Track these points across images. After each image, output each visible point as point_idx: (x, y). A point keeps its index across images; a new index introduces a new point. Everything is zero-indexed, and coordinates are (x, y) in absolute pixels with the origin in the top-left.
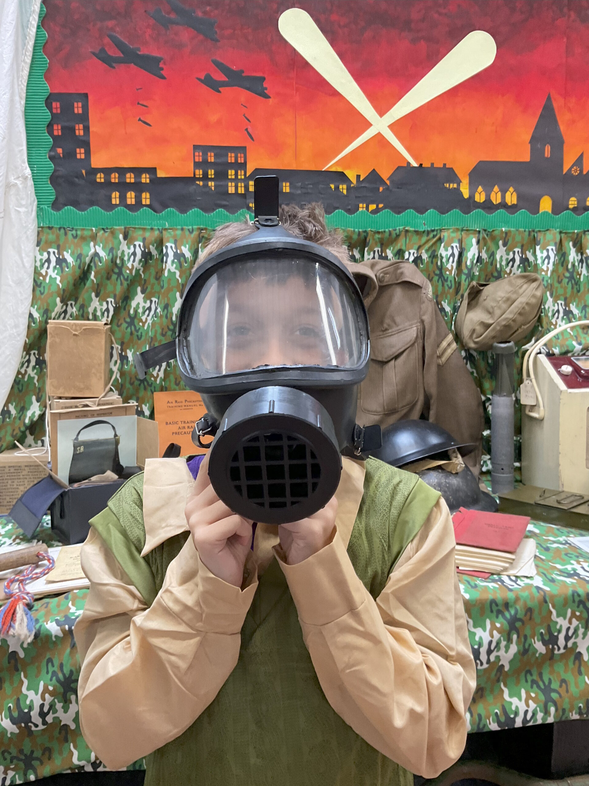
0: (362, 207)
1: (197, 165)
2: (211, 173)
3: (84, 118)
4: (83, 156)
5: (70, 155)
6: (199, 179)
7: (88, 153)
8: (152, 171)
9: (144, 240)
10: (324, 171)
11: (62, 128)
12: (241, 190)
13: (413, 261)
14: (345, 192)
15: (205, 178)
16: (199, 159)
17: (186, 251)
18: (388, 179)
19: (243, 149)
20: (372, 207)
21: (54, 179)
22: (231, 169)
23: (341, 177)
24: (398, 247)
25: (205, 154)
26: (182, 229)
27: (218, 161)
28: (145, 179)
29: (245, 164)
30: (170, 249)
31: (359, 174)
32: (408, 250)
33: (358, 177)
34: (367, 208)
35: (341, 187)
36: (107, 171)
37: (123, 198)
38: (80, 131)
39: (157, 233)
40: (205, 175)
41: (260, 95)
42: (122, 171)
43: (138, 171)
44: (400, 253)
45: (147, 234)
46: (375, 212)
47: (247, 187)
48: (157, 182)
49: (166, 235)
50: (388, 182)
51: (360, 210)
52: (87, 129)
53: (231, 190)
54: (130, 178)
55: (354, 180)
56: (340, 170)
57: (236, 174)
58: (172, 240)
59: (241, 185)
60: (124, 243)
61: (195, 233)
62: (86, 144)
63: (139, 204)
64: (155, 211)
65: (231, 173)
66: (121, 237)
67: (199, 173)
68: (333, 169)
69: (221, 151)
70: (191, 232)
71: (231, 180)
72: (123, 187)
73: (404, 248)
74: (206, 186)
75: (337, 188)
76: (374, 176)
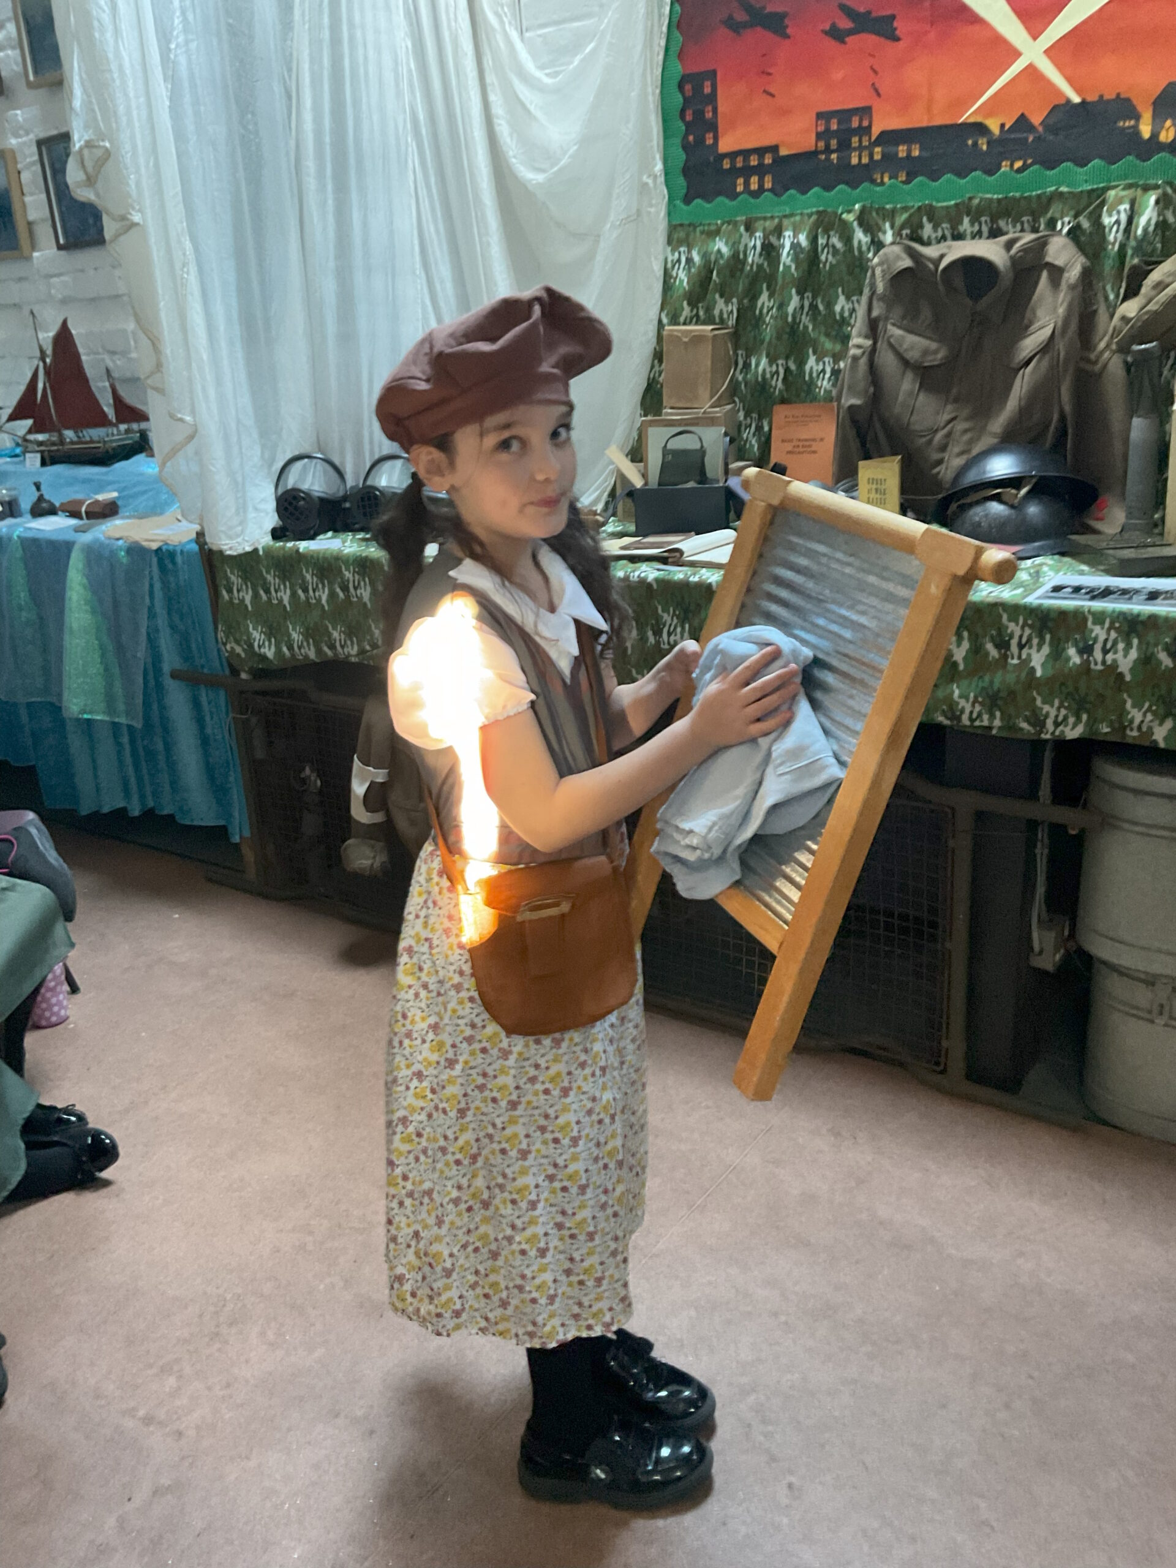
0: (1005, 167)
1: (819, 136)
2: (834, 143)
3: (712, 99)
4: (711, 141)
5: (700, 141)
6: (822, 152)
7: (716, 139)
8: (774, 149)
9: (764, 230)
10: (961, 124)
11: (694, 113)
12: (865, 160)
13: (1069, 232)
14: (985, 147)
15: (828, 150)
16: (821, 129)
17: (803, 239)
18: (1041, 124)
19: (866, 111)
20: (1018, 164)
21: (686, 171)
22: (855, 135)
23: (980, 129)
24: (1049, 215)
25: (828, 122)
26: (802, 214)
27: (842, 127)
28: (768, 160)
29: (870, 127)
30: (787, 238)
32: (1062, 218)
33: (1003, 126)
34: (1012, 166)
35: (980, 142)
36: (733, 155)
37: (747, 184)
38: (709, 115)
39: (776, 221)
40: (827, 146)
41: (887, 38)
42: (746, 153)
43: (761, 151)
45: (768, 223)
46: (1020, 171)
47: (871, 156)
48: (779, 161)
49: (786, 222)
50: (1040, 129)
51: (1003, 169)
52: (715, 111)
53: (854, 161)
54: (754, 161)
55: (996, 130)
56: (979, 119)
57: (860, 141)
58: (791, 228)
59: (865, 154)
60: (746, 235)
61: (814, 217)
62: (713, 127)
63: (761, 189)
64: (776, 195)
65: (855, 141)
66: (742, 228)
67: (821, 145)
68: (971, 120)
69: (844, 115)
70: (810, 215)
71: (855, 149)
72: (747, 172)
73: (1057, 215)
74: (828, 159)
75: (975, 144)
76: (1022, 122)
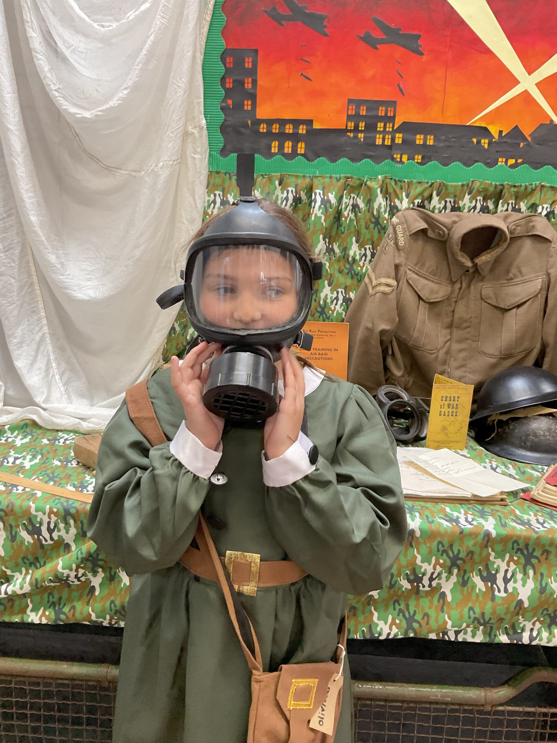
0: (501, 162)
1: (350, 118)
2: (362, 125)
3: (253, 72)
4: (249, 108)
5: (238, 106)
6: (350, 131)
7: (254, 105)
8: (309, 122)
9: (296, 186)
10: (468, 126)
11: (234, 81)
12: (388, 142)
13: (545, 216)
14: (486, 146)
15: (356, 129)
16: (352, 112)
17: (332, 198)
18: (529, 136)
19: (393, 104)
20: (512, 162)
21: (223, 129)
22: (381, 122)
23: (484, 131)
24: (532, 201)
25: (358, 107)
26: (331, 177)
27: (369, 114)
28: (302, 130)
29: (394, 117)
30: (318, 196)
31: (501, 130)
32: (542, 205)
33: (501, 132)
34: (506, 163)
35: (483, 141)
36: (270, 122)
37: (281, 147)
38: (248, 86)
39: (308, 180)
40: (356, 127)
41: (413, 51)
42: (283, 122)
43: (296, 123)
44: (533, 207)
45: (300, 181)
46: (513, 167)
47: (393, 140)
48: (312, 133)
49: (316, 182)
50: (529, 139)
51: (499, 164)
52: (254, 82)
53: (379, 142)
54: (289, 129)
55: (496, 136)
56: (483, 125)
57: (385, 127)
58: (321, 187)
59: (388, 137)
60: (279, 188)
61: (342, 181)
62: (253, 97)
63: (294, 154)
64: (308, 160)
65: (380, 126)
66: (277, 182)
67: (351, 125)
68: (477, 124)
69: (373, 105)
70: (338, 180)
71: (380, 132)
72: (282, 137)
73: (537, 202)
74: (356, 137)
75: (479, 142)
76: (516, 132)
